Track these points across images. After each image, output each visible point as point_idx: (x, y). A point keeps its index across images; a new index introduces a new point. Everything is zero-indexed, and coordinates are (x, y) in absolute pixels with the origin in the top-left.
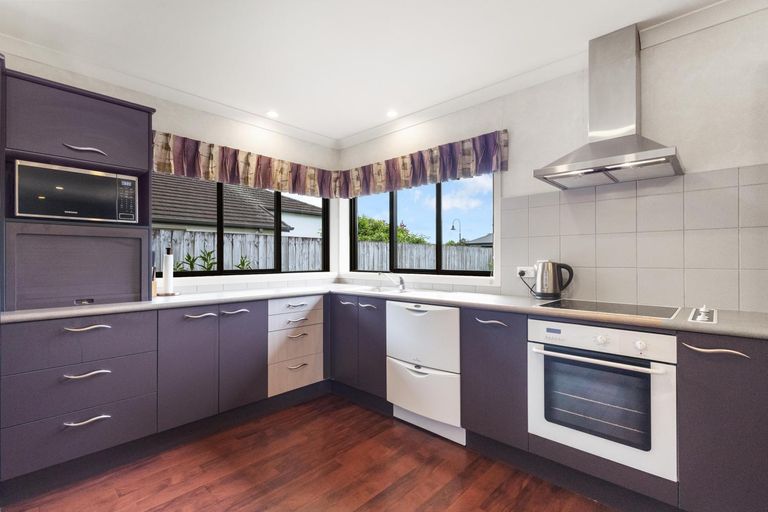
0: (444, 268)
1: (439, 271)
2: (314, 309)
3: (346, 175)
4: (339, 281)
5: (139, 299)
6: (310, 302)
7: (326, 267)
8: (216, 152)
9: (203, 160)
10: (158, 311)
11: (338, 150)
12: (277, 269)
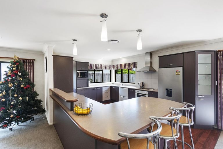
0: (130, 82)
1: (129, 82)
2: (109, 88)
3: (114, 66)
4: (113, 84)
5: (87, 87)
6: (108, 87)
7: (111, 81)
8: (94, 65)
9: (93, 66)
10: (90, 88)
11: (113, 61)
12: (103, 82)
